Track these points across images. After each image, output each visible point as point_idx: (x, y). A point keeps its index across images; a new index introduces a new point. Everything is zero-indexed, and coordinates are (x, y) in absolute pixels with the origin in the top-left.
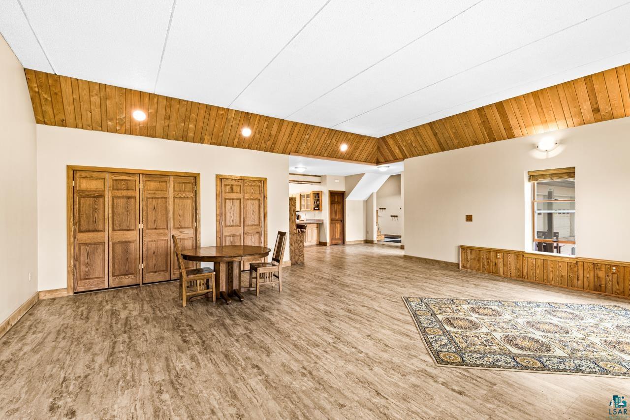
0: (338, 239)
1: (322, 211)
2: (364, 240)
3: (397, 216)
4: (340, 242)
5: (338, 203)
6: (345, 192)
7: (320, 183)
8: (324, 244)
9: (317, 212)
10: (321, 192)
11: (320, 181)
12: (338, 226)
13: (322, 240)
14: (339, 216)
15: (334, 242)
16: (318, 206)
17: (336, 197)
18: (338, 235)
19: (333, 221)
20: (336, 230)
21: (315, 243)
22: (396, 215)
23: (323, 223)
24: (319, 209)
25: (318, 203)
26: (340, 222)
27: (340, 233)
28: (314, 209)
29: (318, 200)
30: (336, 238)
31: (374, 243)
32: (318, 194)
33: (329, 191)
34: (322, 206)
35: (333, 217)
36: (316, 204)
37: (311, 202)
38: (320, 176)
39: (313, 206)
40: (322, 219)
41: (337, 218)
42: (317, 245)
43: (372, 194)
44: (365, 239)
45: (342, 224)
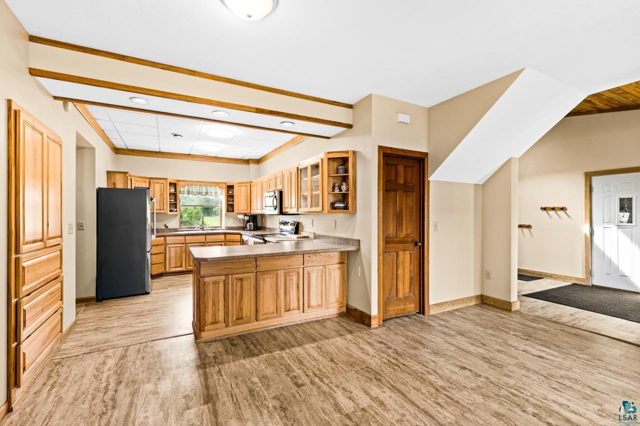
0: (406, 299)
1: (354, 213)
2: (477, 297)
3: (529, 227)
4: (412, 307)
5: (406, 188)
6: (427, 154)
7: (350, 126)
8: (363, 319)
9: (340, 216)
10: (354, 153)
11: (351, 123)
12: (406, 258)
13: (356, 304)
14: (408, 230)
15: (393, 310)
16: (344, 197)
17: (401, 169)
18: (405, 288)
19: (388, 242)
20: (400, 271)
21: (333, 310)
22: (527, 223)
23: (359, 250)
24: (346, 208)
25: (344, 188)
26: (411, 246)
27: (411, 278)
28: (333, 207)
29: (345, 179)
30: (401, 295)
31: (513, 309)
32: (344, 161)
33: (380, 148)
34: (355, 197)
35: (391, 231)
36: (337, 191)
37: (321, 184)
38: (350, 106)
39: (329, 199)
40: (356, 237)
41: (403, 235)
42: (341, 315)
43: (509, 161)
44: (478, 293)
45: (416, 251)
